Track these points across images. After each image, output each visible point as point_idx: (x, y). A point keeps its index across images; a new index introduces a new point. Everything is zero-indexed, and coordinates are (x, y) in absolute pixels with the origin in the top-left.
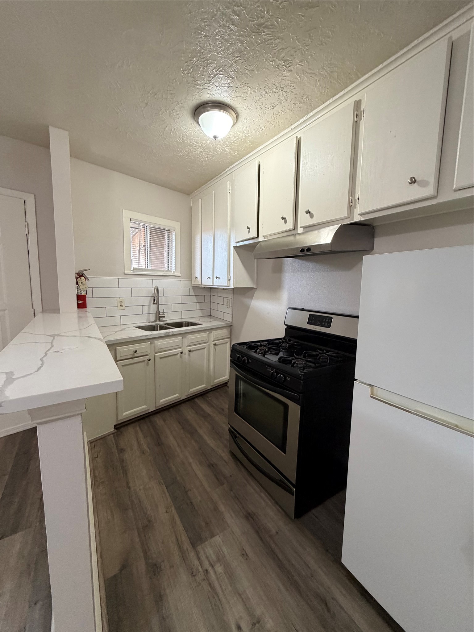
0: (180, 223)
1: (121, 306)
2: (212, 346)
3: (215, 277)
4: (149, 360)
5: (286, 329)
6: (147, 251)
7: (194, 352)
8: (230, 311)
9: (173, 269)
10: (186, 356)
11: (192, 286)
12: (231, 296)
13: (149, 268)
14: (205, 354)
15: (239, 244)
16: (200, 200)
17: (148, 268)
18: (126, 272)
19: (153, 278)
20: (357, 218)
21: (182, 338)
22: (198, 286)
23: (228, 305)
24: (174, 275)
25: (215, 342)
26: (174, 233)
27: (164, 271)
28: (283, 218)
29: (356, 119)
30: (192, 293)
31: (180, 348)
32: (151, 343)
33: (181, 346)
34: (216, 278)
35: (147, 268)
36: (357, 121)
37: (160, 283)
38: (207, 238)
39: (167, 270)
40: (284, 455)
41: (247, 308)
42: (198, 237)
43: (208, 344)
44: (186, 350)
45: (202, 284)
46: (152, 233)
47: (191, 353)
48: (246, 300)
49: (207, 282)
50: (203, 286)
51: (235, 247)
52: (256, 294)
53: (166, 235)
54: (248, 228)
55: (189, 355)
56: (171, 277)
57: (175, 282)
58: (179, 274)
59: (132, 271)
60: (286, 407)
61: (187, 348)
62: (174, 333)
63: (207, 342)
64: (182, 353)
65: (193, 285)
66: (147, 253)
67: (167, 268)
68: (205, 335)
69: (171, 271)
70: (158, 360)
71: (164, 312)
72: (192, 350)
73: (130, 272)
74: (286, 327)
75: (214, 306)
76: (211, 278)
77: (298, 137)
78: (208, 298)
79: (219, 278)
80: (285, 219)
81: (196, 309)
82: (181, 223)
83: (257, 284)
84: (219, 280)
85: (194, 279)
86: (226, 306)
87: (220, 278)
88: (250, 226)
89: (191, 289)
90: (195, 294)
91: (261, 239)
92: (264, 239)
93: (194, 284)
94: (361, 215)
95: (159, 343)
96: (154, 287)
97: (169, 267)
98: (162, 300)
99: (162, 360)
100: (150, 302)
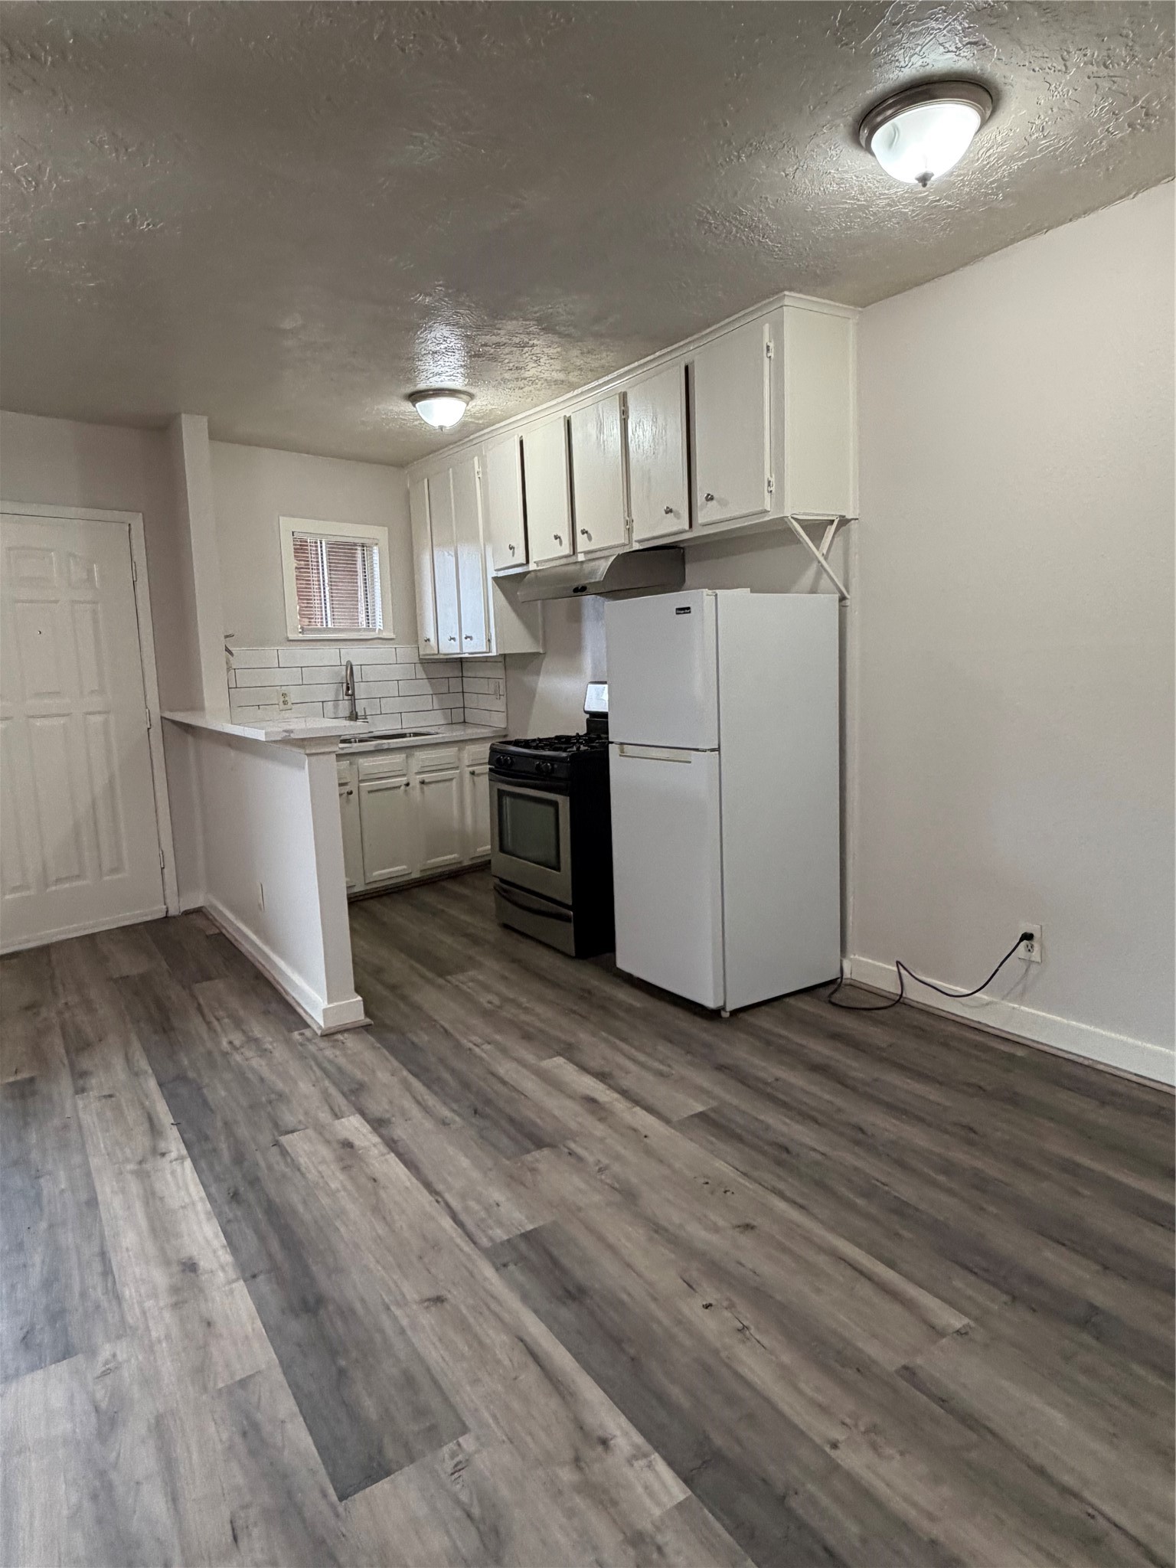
0: (386, 528)
1: (285, 703)
2: (467, 776)
3: (464, 636)
4: (351, 793)
5: (588, 720)
6: (324, 592)
7: (433, 786)
8: (500, 705)
9: (379, 625)
10: (416, 791)
11: (420, 659)
12: (499, 673)
13: (329, 626)
14: (454, 788)
15: (501, 574)
16: (426, 480)
17: (327, 625)
18: (291, 636)
19: (341, 645)
20: (636, 546)
21: (407, 757)
22: (432, 657)
23: (497, 693)
24: (380, 636)
25: (471, 769)
26: (376, 550)
27: (359, 630)
28: (556, 537)
29: (623, 417)
30: (421, 674)
31: (404, 775)
32: (351, 763)
33: (404, 772)
34: (466, 638)
35: (325, 626)
36: (625, 419)
37: (356, 655)
38: (445, 560)
39: (364, 627)
40: (558, 873)
41: (531, 694)
42: (426, 558)
43: (458, 771)
44: (415, 780)
45: (440, 652)
46: (333, 555)
47: (425, 788)
48: (528, 679)
49: (450, 648)
50: (442, 657)
51: (495, 579)
52: (547, 663)
53: (359, 552)
54: (511, 548)
55: (422, 789)
56: (375, 641)
57: (384, 652)
58: (392, 636)
59: (301, 635)
60: (555, 804)
61: (418, 776)
62: (392, 747)
63: (457, 768)
64: (408, 785)
65: (421, 657)
66: (325, 596)
67: (364, 623)
68: (452, 751)
69: (374, 630)
70: (364, 794)
71: (365, 715)
72: (427, 781)
73: (296, 635)
74: (588, 716)
75: (471, 700)
76: (457, 638)
77: (568, 416)
78: (455, 684)
79: (471, 638)
80: (560, 538)
81: (431, 708)
82: (389, 529)
83: (545, 645)
84: (472, 642)
85: (421, 643)
86: (494, 697)
87: (473, 636)
88: (513, 544)
89: (419, 666)
90: (427, 675)
91: (532, 567)
92: (538, 566)
93: (424, 653)
94: (640, 541)
95: (365, 763)
96: (344, 663)
97: (370, 621)
98: (360, 690)
99: (371, 795)
100: (337, 694)
